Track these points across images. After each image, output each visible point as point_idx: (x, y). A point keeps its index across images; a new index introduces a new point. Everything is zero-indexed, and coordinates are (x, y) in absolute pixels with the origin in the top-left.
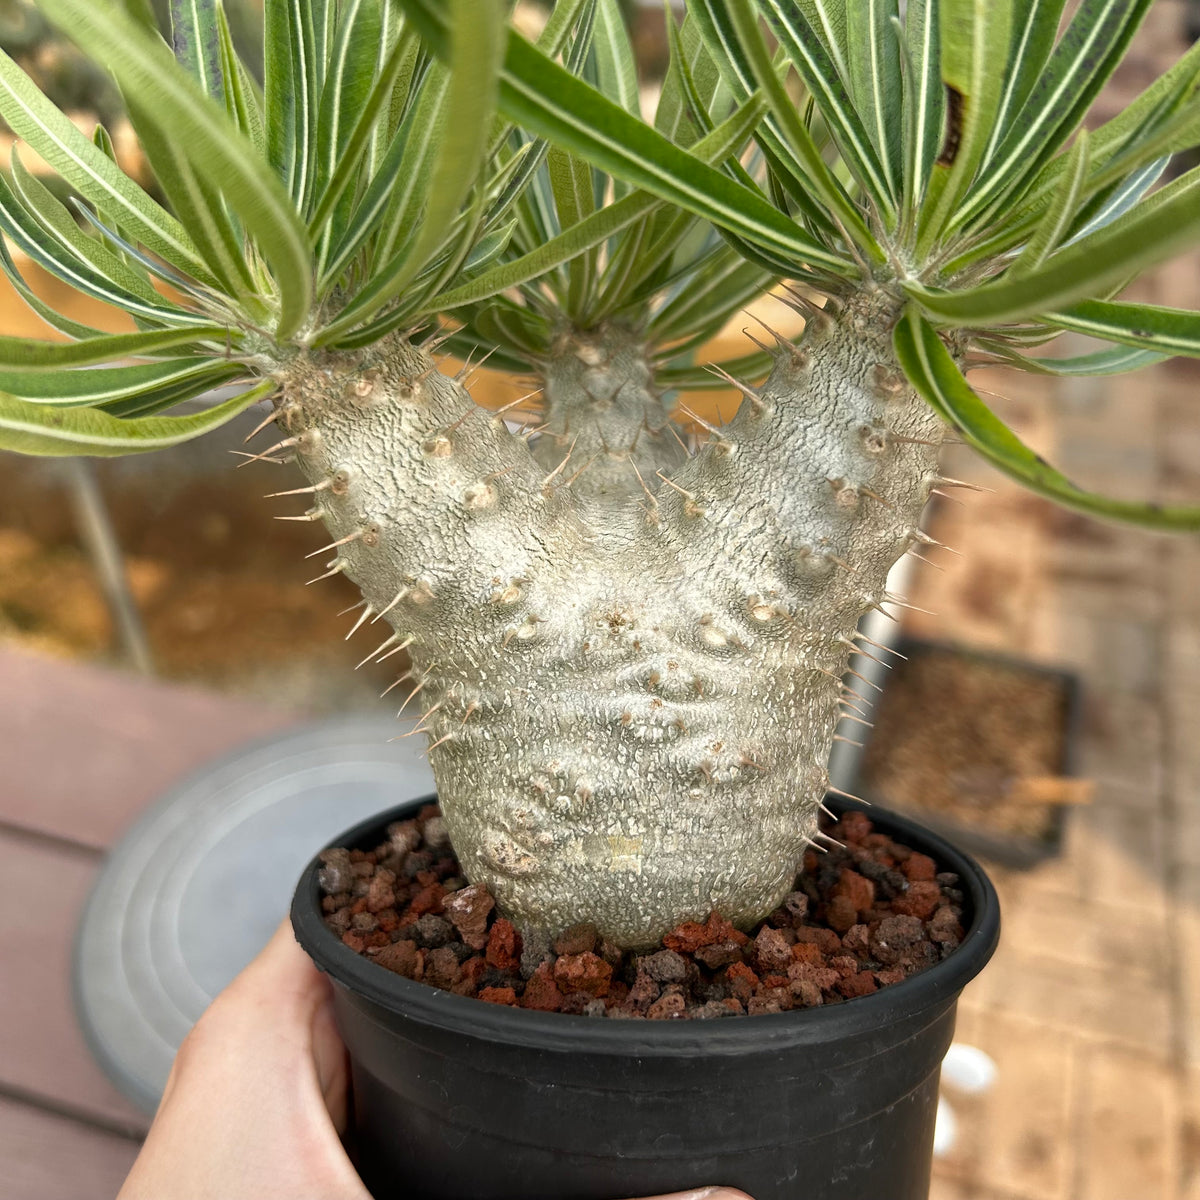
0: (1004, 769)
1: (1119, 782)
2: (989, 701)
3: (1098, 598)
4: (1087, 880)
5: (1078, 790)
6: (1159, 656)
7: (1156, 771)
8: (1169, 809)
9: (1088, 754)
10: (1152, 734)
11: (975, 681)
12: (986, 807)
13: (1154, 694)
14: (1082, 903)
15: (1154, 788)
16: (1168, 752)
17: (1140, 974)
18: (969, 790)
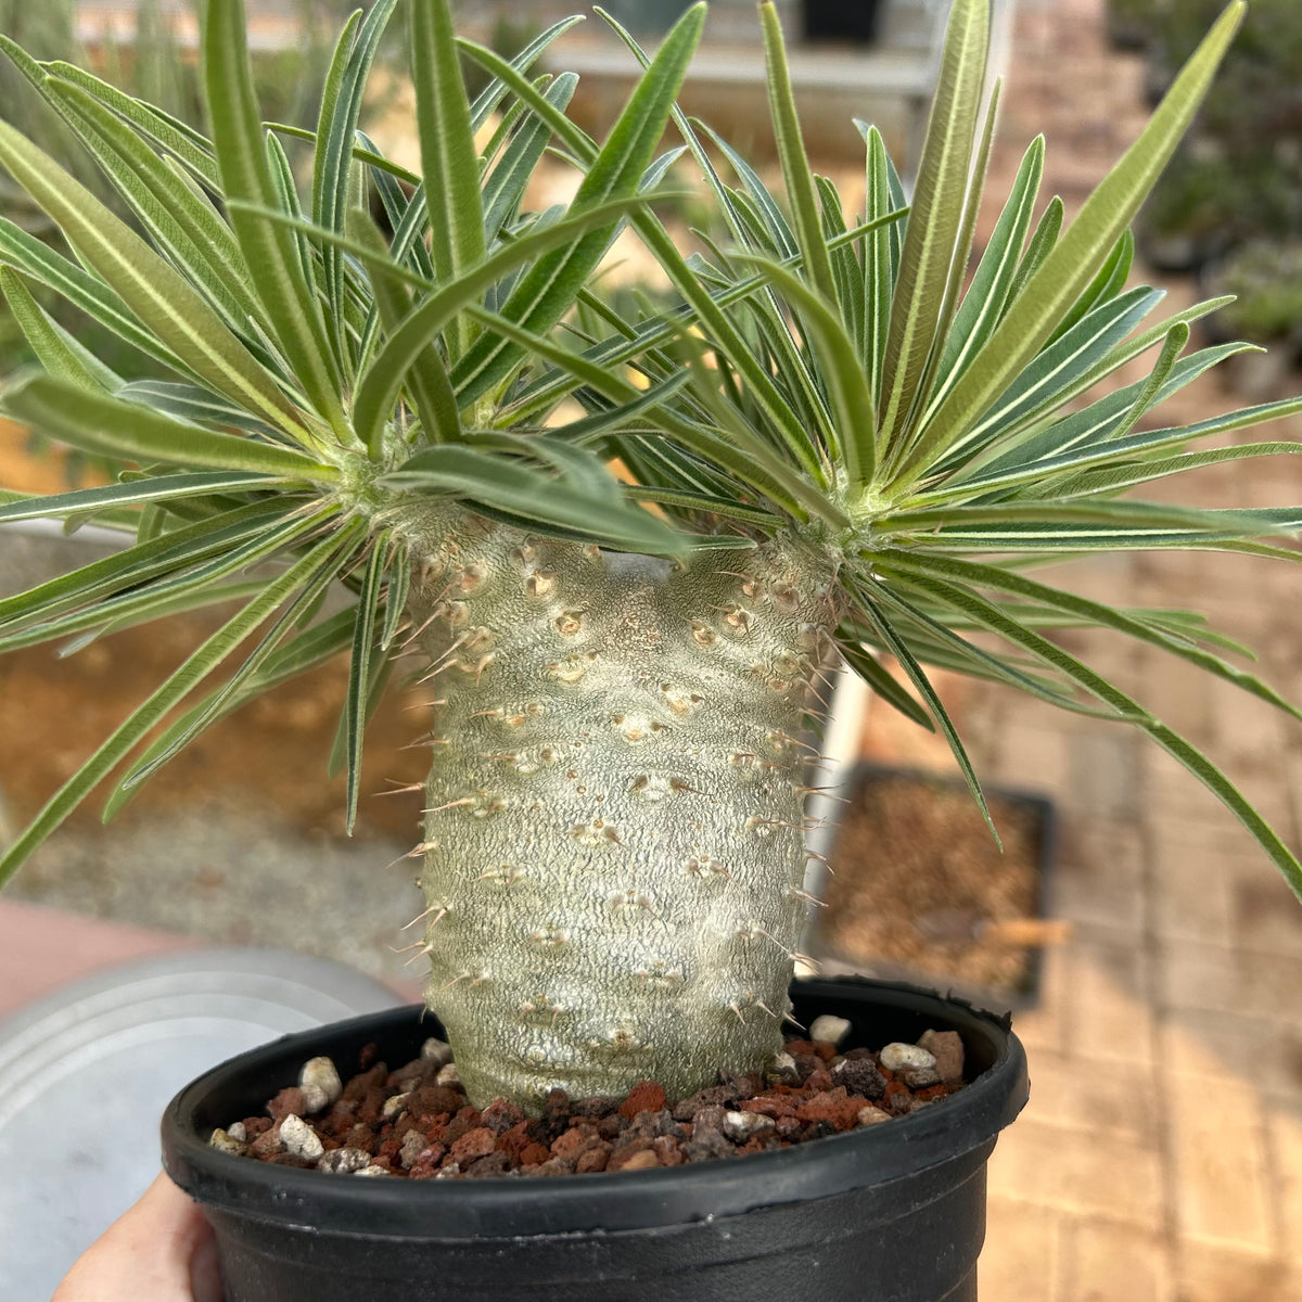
0: (975, 909)
1: (1099, 918)
2: (956, 836)
4: (1068, 1032)
5: (1054, 932)
6: (1138, 774)
7: (1139, 901)
8: (1152, 944)
9: (1065, 886)
10: (1133, 864)
11: (941, 811)
12: (955, 956)
13: (1132, 817)
14: (1063, 1057)
15: (1135, 925)
16: (1149, 882)
17: (1126, 1134)
18: (937, 938)
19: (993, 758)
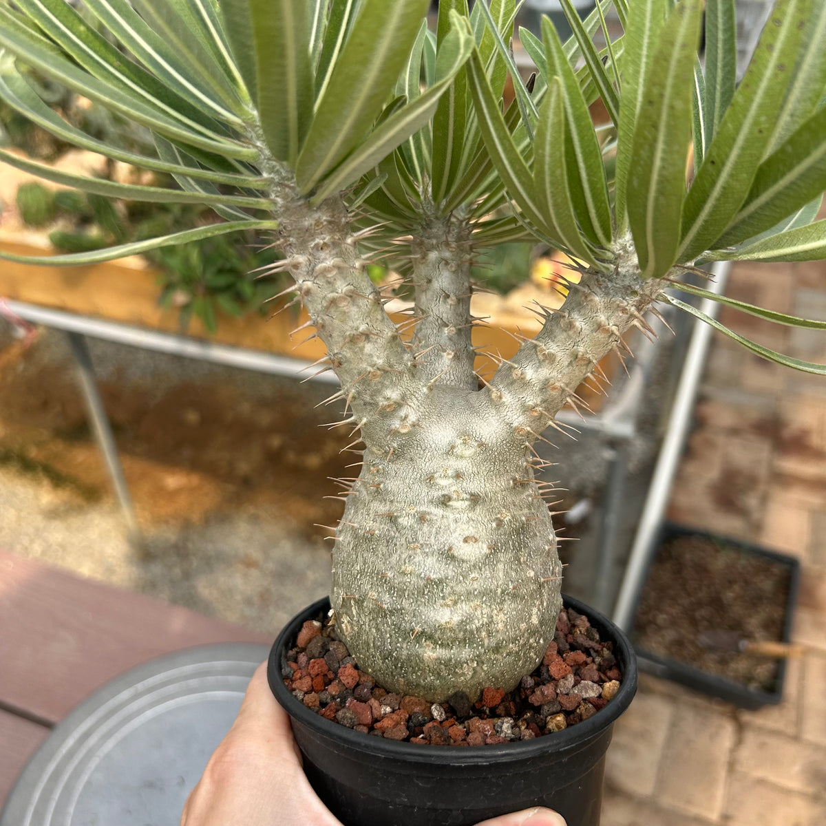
3: (814, 499)
4: (799, 721)
14: (796, 738)
18: (711, 649)
19: (758, 527)
